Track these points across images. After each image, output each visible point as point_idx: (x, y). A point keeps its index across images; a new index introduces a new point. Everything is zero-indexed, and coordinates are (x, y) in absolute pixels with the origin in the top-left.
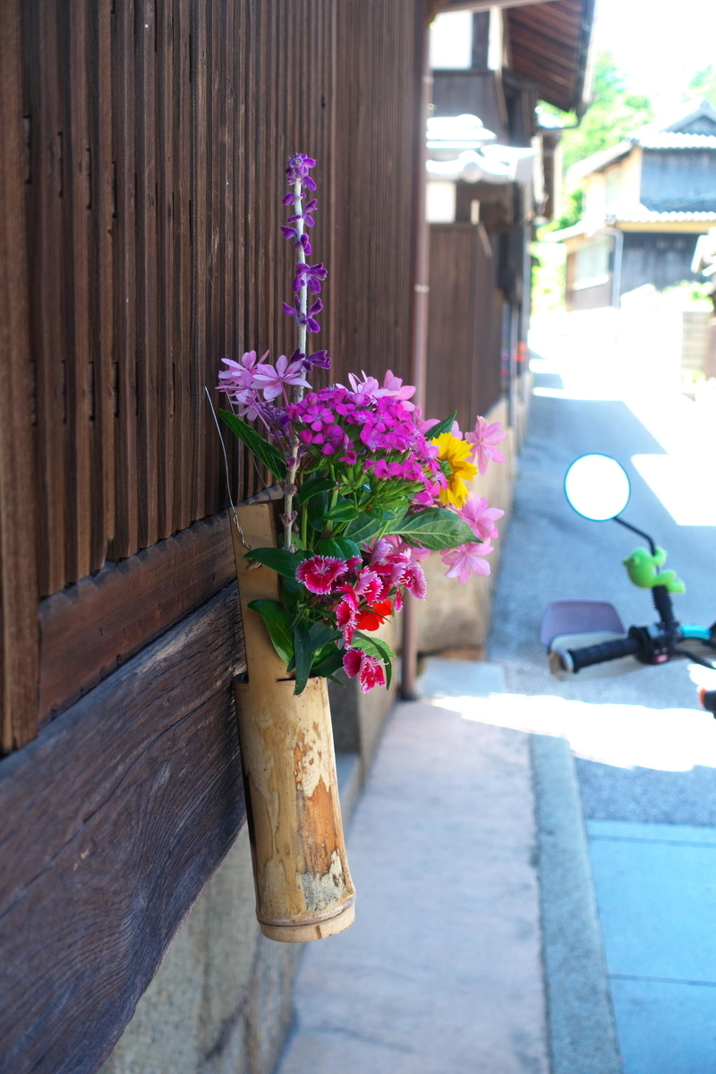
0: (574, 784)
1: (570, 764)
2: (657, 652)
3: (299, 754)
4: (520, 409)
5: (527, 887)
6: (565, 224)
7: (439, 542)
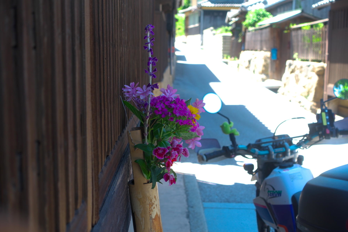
0: (198, 191)
1: (197, 184)
2: (231, 154)
3: (150, 206)
4: (173, 68)
5: (186, 225)
6: (185, 7)
7: (187, 138)
